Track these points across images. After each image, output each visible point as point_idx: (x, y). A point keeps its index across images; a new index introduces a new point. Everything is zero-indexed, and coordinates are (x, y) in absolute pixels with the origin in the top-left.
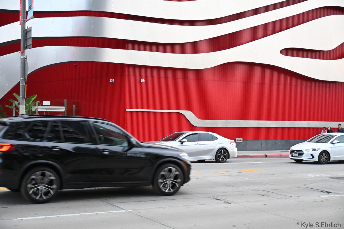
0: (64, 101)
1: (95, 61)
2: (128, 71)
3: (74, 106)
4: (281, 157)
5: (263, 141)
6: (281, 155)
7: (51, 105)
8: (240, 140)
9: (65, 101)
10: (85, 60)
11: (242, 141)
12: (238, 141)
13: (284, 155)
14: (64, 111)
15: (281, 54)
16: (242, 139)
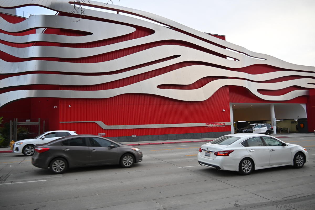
0: (38, 119)
1: (48, 97)
3: (44, 121)
4: (149, 145)
5: (150, 136)
6: (149, 144)
7: (31, 121)
8: (135, 136)
11: (136, 136)
12: (133, 136)
13: (151, 144)
14: (38, 124)
16: (136, 135)
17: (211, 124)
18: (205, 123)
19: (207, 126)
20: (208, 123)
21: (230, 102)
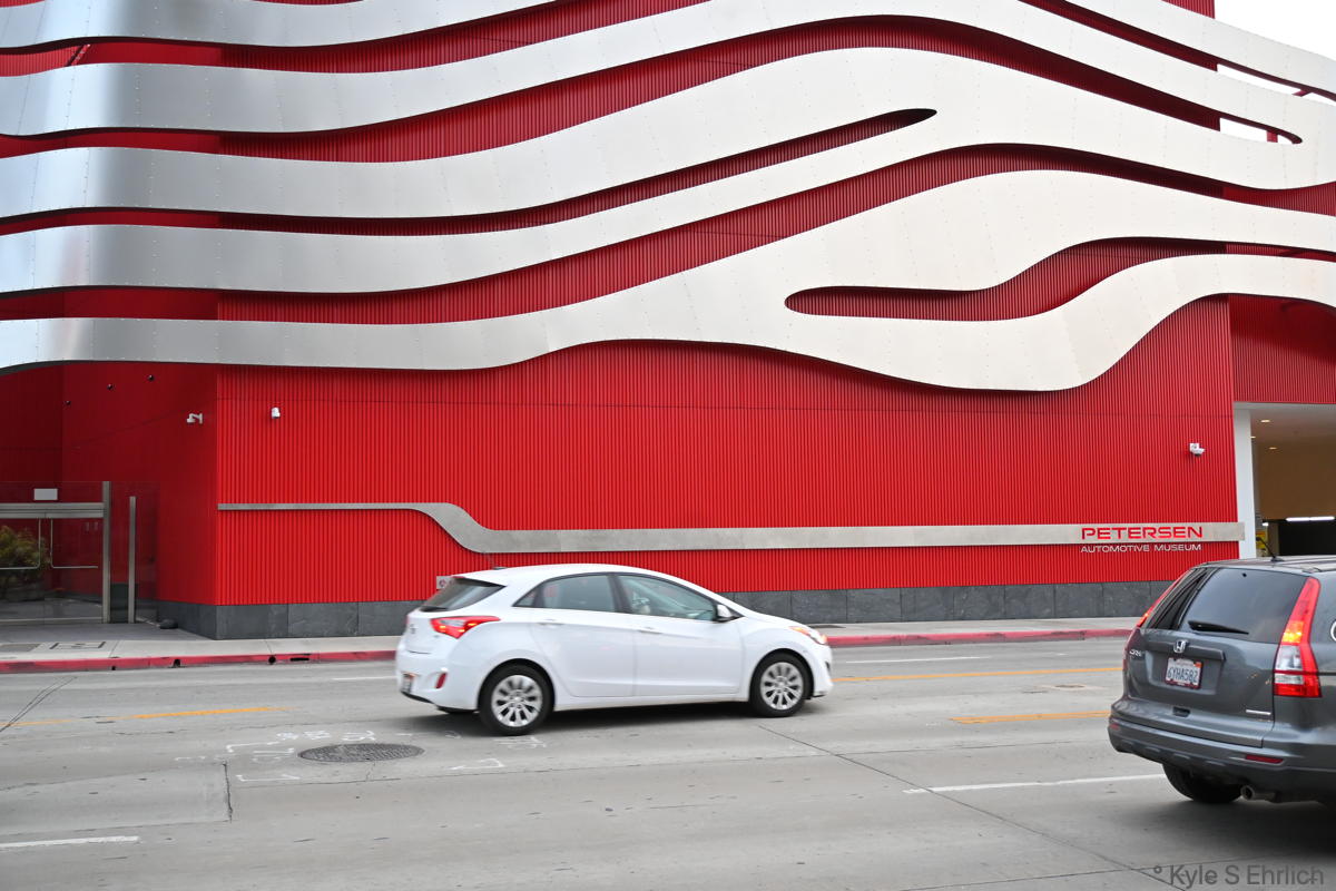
0: (99, 486)
1: (155, 360)
3: (133, 500)
7: (60, 500)
9: (106, 485)
10: (108, 359)
14: (100, 515)
15: (789, 310)
17: (1117, 535)
18: (1078, 527)
19: (1092, 545)
20: (1096, 526)
21: (1236, 399)
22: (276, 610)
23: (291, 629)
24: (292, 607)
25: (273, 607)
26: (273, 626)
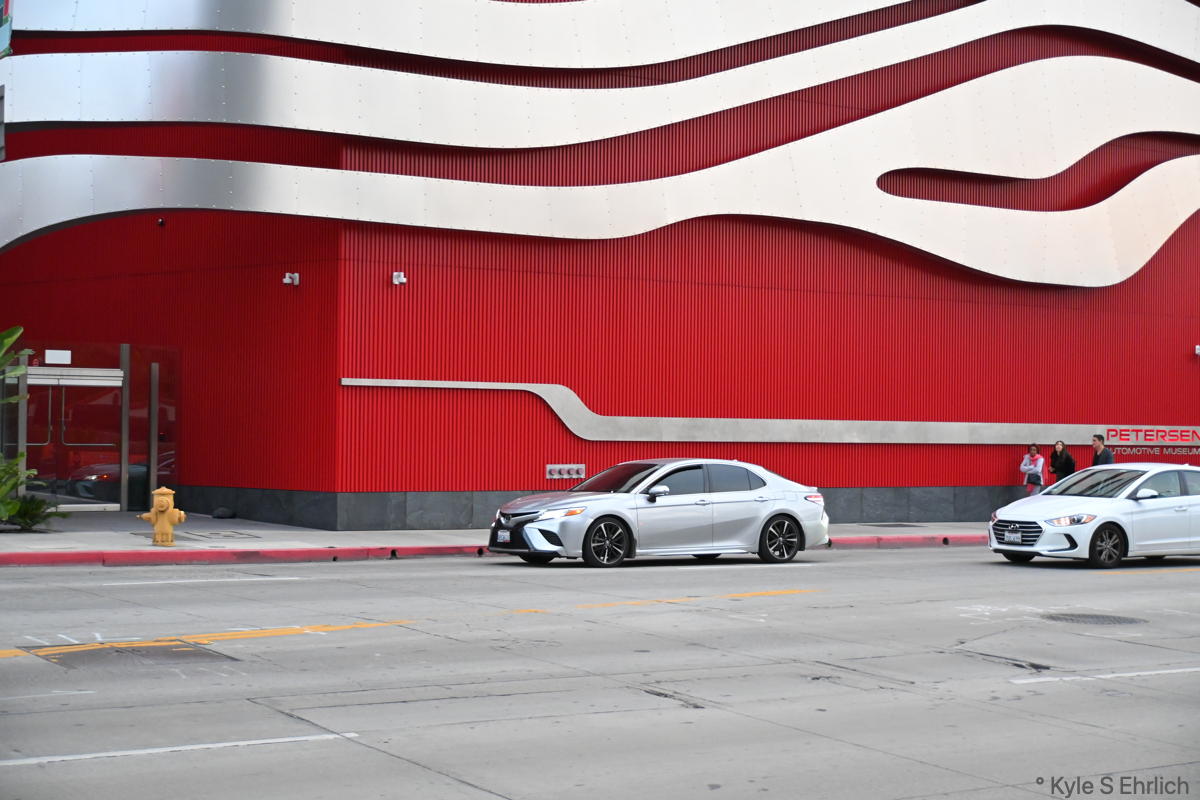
0: (118, 349)
1: (232, 208)
2: (348, 243)
3: (155, 367)
4: (879, 547)
6: (879, 539)
9: (125, 348)
10: (197, 206)
13: (889, 540)
14: (119, 383)
20: (1118, 427)
22: (395, 498)
23: (410, 519)
24: (410, 495)
25: (391, 494)
26: (393, 516)
